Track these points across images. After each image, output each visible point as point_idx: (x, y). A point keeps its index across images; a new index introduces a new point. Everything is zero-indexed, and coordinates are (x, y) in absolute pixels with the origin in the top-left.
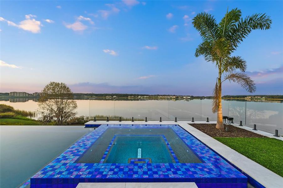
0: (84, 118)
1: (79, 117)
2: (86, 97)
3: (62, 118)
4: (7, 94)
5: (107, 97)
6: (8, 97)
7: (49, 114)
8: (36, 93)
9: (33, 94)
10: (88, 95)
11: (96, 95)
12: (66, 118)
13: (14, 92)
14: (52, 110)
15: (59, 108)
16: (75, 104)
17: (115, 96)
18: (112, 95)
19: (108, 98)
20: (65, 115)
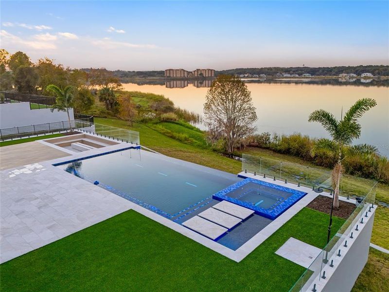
0: (269, 138)
1: (260, 134)
2: (286, 77)
3: (233, 134)
4: (161, 73)
5: (343, 77)
6: (163, 78)
7: (217, 127)
8: (198, 70)
9: (194, 71)
10: (291, 72)
11: (313, 71)
12: (239, 135)
13: (170, 70)
14: (220, 121)
15: (229, 119)
16: (252, 113)
17: (369, 75)
18: (359, 70)
19: (344, 80)
20: (238, 131)
